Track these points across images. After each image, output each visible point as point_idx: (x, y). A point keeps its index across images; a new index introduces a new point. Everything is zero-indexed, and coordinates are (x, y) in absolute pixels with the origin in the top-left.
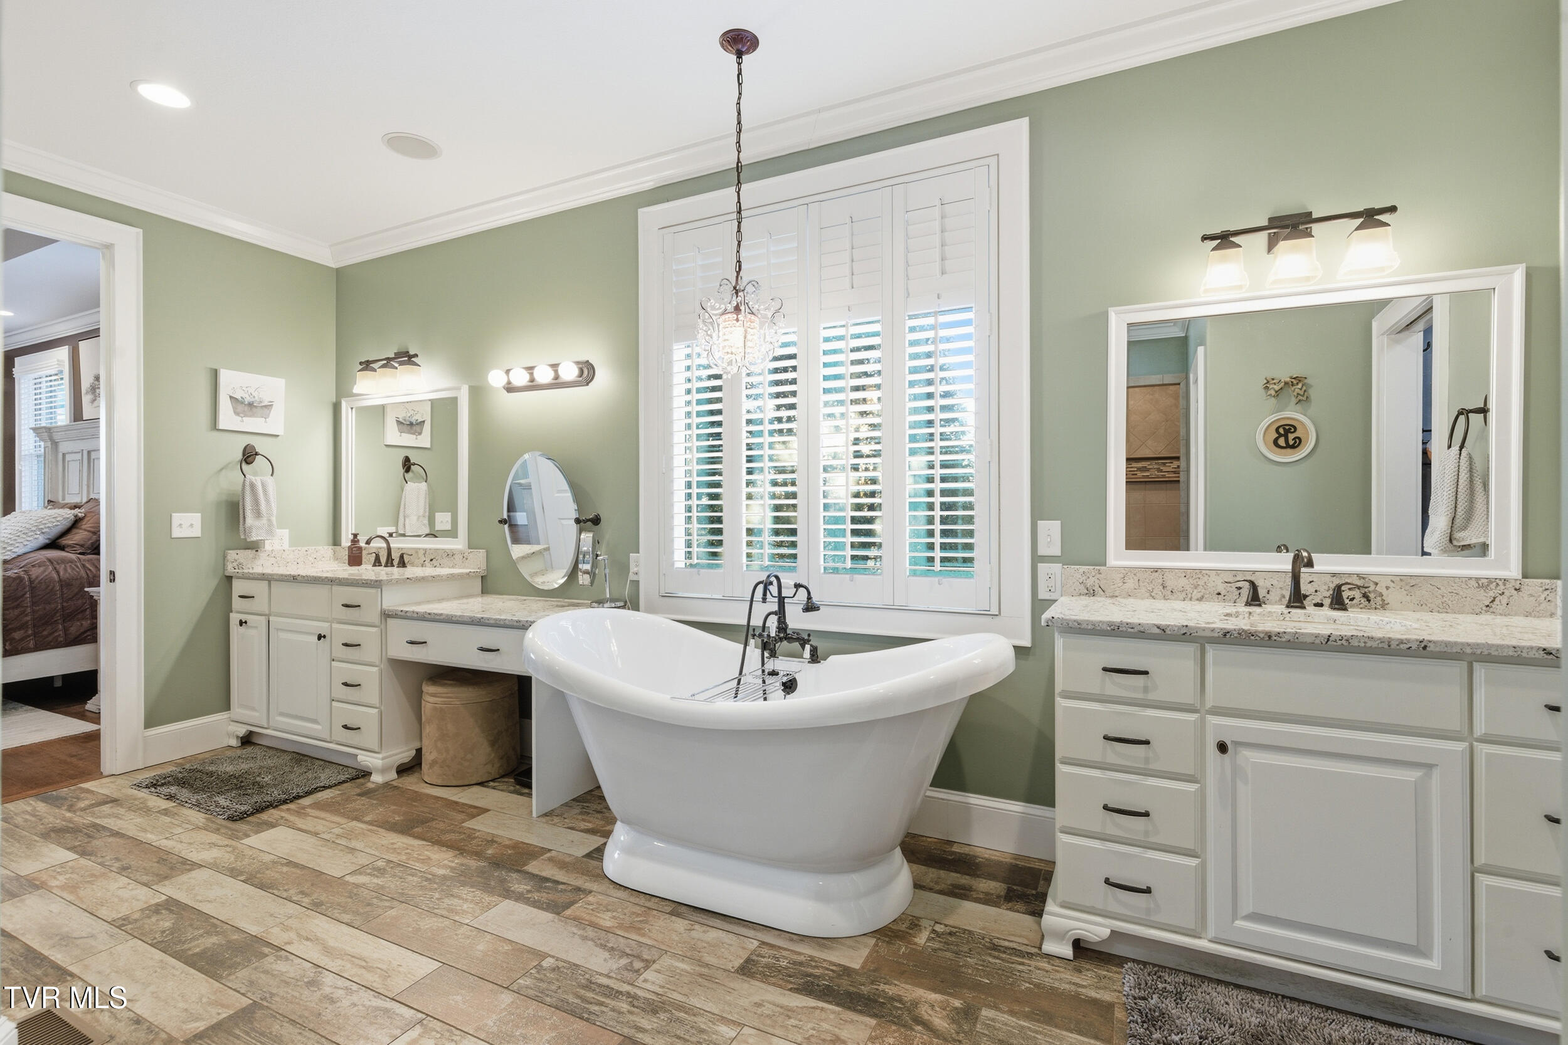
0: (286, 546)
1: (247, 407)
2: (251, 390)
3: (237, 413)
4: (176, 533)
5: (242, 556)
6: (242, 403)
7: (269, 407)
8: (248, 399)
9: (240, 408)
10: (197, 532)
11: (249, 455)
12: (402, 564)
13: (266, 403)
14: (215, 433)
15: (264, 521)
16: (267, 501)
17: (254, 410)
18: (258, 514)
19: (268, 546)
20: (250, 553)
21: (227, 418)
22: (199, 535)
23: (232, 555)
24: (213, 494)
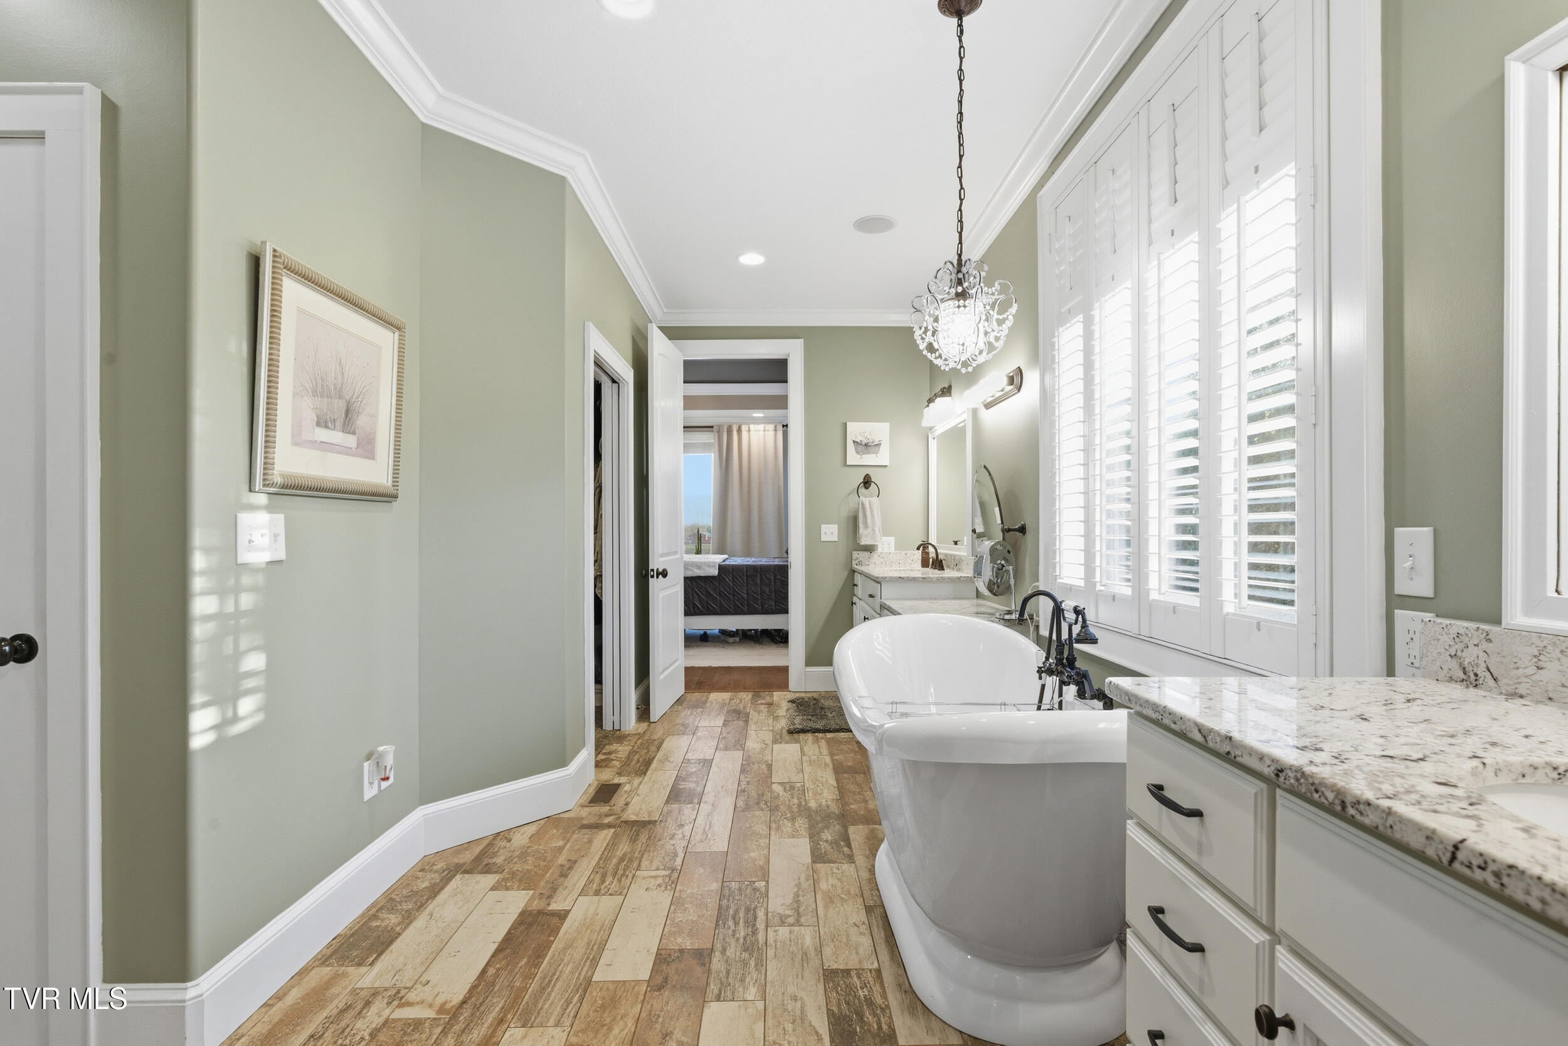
0: (892, 550)
1: (865, 447)
2: (866, 435)
3: (858, 453)
4: (823, 538)
5: (862, 555)
6: (861, 444)
7: (878, 445)
8: (865, 441)
9: (860, 448)
10: (835, 538)
11: (867, 482)
12: (941, 568)
13: (877, 443)
14: (846, 469)
15: (870, 530)
16: (872, 515)
17: (869, 448)
18: (866, 526)
19: (880, 550)
20: (866, 554)
21: (853, 458)
22: (836, 539)
23: (855, 554)
24: (845, 512)
